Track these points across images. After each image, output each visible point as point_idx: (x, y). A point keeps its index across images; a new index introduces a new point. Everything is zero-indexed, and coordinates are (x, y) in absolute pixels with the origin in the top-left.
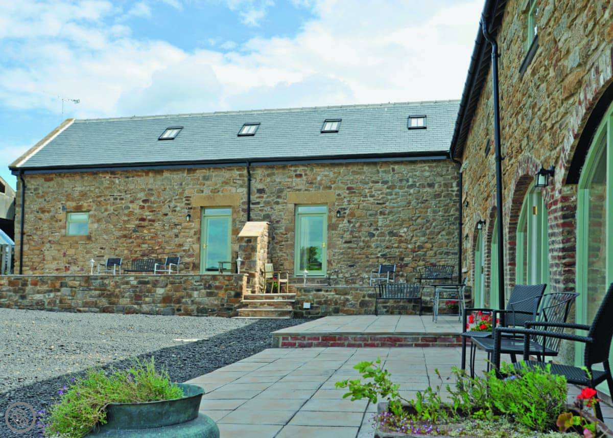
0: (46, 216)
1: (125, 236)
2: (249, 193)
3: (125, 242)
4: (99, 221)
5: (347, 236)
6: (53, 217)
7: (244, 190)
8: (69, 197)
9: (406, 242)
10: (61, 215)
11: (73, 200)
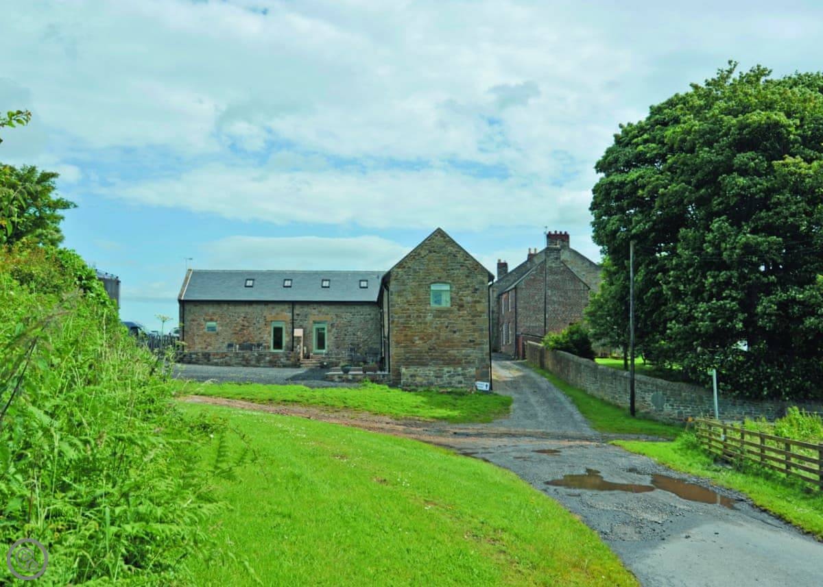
0: (195, 323)
1: (235, 333)
2: (293, 315)
3: (236, 336)
4: (222, 326)
5: (336, 335)
6: (198, 324)
7: (291, 314)
8: (206, 314)
9: (360, 338)
10: (203, 322)
11: (208, 316)
